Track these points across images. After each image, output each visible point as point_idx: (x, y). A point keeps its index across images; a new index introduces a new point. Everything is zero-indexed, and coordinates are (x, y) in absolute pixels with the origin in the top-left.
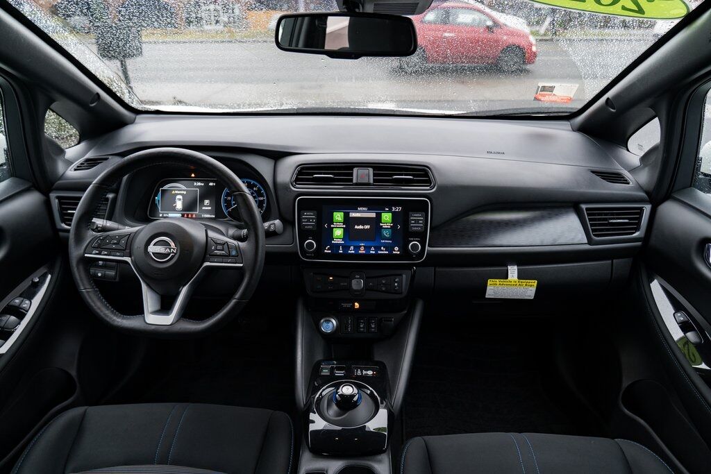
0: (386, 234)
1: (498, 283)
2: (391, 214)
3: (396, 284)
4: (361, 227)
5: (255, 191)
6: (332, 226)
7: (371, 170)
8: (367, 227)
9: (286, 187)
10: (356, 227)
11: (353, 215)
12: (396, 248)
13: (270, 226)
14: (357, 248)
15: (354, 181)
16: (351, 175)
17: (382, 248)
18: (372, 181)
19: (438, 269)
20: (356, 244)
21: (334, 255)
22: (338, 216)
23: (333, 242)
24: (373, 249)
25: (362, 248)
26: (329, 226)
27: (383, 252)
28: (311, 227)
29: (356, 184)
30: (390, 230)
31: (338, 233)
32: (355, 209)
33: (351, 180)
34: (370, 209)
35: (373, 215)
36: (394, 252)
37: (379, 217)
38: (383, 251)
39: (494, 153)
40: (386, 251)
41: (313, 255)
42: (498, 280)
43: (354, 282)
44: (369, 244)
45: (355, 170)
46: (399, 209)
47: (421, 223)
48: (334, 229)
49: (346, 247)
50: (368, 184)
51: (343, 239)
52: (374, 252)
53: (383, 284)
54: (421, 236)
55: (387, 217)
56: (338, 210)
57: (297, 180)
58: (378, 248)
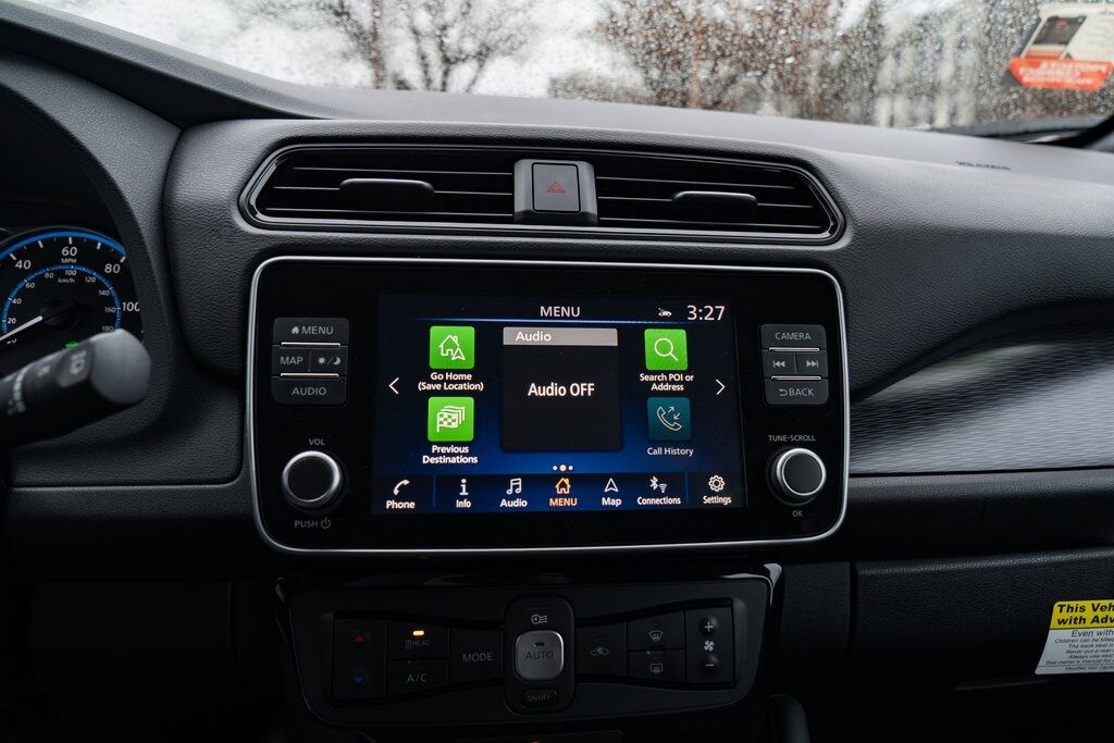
0: (669, 416)
1: (1089, 614)
2: (681, 334)
3: (709, 646)
4: (554, 390)
5: (110, 277)
6: (423, 386)
7: (586, 170)
8: (583, 389)
9: (213, 222)
10: (533, 390)
11: (518, 336)
12: (717, 482)
13: (62, 365)
14: (540, 484)
15: (521, 204)
16: (509, 184)
17: (654, 483)
18: (591, 207)
19: (865, 571)
20: (537, 465)
21: (435, 523)
22: (452, 344)
23: (426, 459)
24: (611, 486)
25: (564, 487)
26: (408, 386)
27: (659, 498)
28: (321, 391)
29: (530, 217)
30: (685, 402)
31: (451, 417)
32: (528, 314)
33: (509, 203)
34: (593, 314)
35: (607, 337)
36: (708, 500)
37: (632, 345)
38: (657, 494)
39: (978, 165)
40: (669, 494)
41: (326, 524)
42: (1088, 604)
43: (525, 644)
44: (592, 464)
45: (523, 169)
46: (715, 312)
47: (812, 371)
48: (433, 401)
49: (488, 484)
50: (580, 218)
51: (474, 447)
52: (617, 502)
53: (654, 647)
54: (821, 427)
55: (666, 347)
56: (451, 318)
57: (271, 199)
58: (634, 484)
